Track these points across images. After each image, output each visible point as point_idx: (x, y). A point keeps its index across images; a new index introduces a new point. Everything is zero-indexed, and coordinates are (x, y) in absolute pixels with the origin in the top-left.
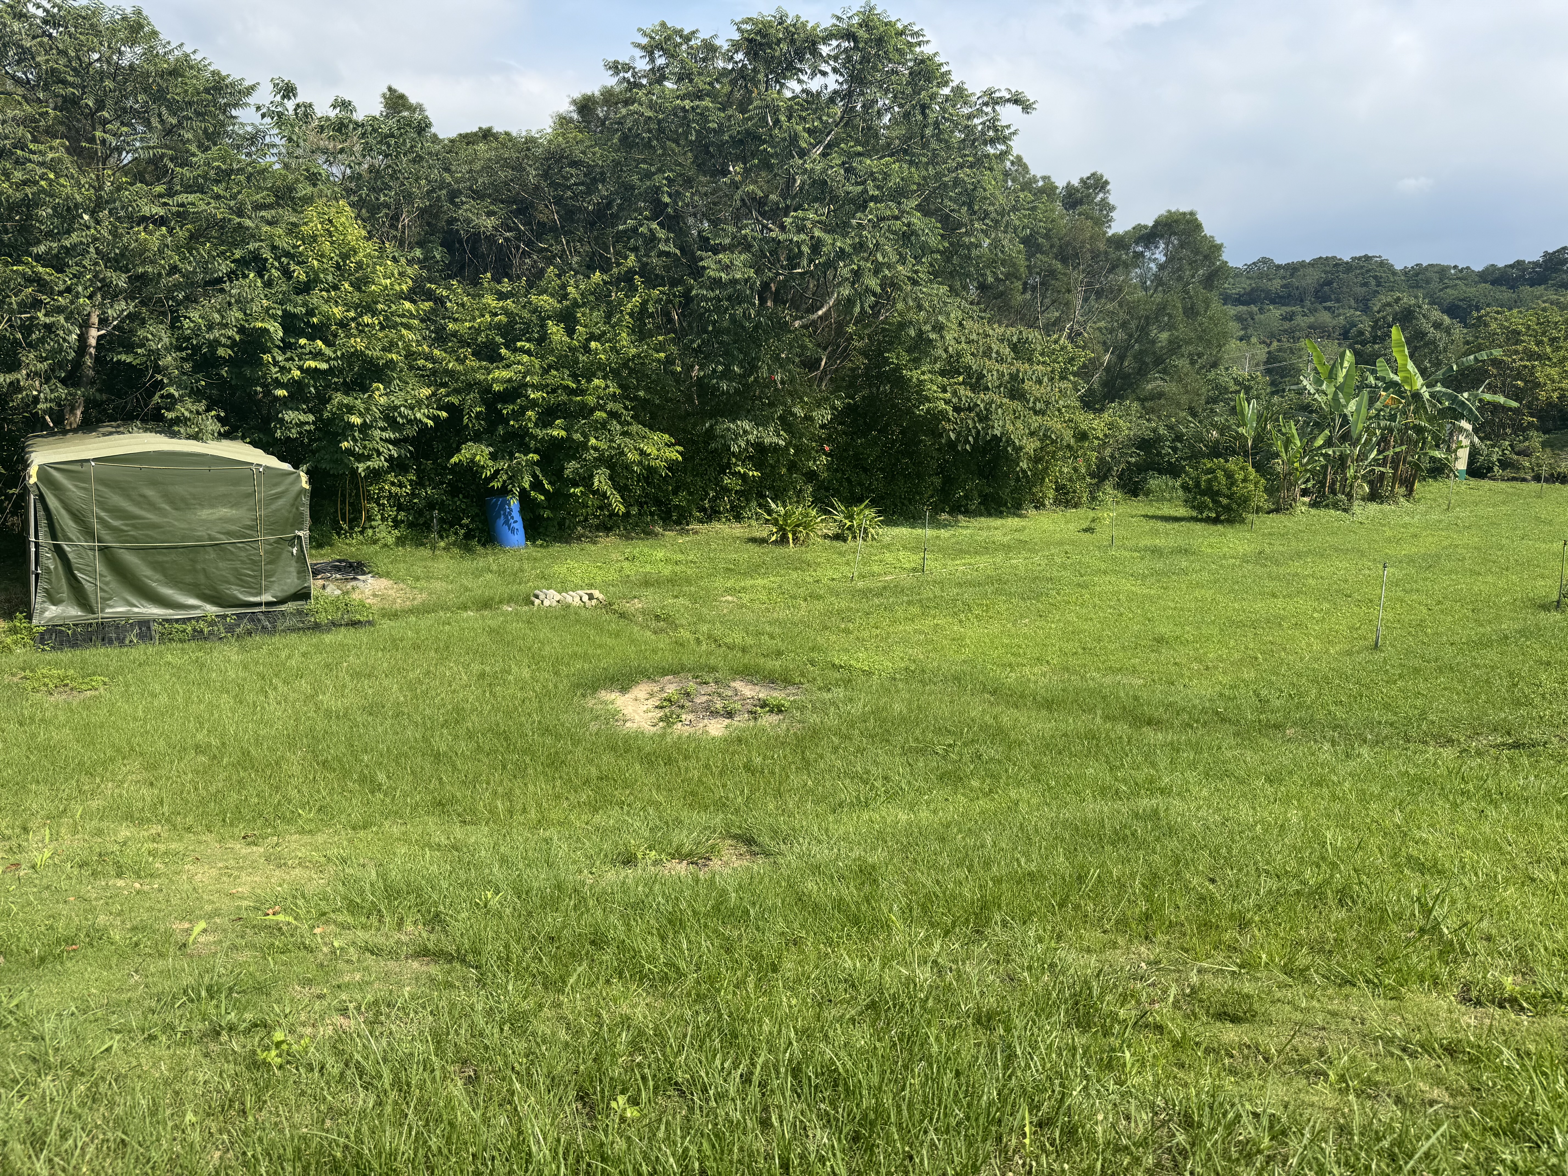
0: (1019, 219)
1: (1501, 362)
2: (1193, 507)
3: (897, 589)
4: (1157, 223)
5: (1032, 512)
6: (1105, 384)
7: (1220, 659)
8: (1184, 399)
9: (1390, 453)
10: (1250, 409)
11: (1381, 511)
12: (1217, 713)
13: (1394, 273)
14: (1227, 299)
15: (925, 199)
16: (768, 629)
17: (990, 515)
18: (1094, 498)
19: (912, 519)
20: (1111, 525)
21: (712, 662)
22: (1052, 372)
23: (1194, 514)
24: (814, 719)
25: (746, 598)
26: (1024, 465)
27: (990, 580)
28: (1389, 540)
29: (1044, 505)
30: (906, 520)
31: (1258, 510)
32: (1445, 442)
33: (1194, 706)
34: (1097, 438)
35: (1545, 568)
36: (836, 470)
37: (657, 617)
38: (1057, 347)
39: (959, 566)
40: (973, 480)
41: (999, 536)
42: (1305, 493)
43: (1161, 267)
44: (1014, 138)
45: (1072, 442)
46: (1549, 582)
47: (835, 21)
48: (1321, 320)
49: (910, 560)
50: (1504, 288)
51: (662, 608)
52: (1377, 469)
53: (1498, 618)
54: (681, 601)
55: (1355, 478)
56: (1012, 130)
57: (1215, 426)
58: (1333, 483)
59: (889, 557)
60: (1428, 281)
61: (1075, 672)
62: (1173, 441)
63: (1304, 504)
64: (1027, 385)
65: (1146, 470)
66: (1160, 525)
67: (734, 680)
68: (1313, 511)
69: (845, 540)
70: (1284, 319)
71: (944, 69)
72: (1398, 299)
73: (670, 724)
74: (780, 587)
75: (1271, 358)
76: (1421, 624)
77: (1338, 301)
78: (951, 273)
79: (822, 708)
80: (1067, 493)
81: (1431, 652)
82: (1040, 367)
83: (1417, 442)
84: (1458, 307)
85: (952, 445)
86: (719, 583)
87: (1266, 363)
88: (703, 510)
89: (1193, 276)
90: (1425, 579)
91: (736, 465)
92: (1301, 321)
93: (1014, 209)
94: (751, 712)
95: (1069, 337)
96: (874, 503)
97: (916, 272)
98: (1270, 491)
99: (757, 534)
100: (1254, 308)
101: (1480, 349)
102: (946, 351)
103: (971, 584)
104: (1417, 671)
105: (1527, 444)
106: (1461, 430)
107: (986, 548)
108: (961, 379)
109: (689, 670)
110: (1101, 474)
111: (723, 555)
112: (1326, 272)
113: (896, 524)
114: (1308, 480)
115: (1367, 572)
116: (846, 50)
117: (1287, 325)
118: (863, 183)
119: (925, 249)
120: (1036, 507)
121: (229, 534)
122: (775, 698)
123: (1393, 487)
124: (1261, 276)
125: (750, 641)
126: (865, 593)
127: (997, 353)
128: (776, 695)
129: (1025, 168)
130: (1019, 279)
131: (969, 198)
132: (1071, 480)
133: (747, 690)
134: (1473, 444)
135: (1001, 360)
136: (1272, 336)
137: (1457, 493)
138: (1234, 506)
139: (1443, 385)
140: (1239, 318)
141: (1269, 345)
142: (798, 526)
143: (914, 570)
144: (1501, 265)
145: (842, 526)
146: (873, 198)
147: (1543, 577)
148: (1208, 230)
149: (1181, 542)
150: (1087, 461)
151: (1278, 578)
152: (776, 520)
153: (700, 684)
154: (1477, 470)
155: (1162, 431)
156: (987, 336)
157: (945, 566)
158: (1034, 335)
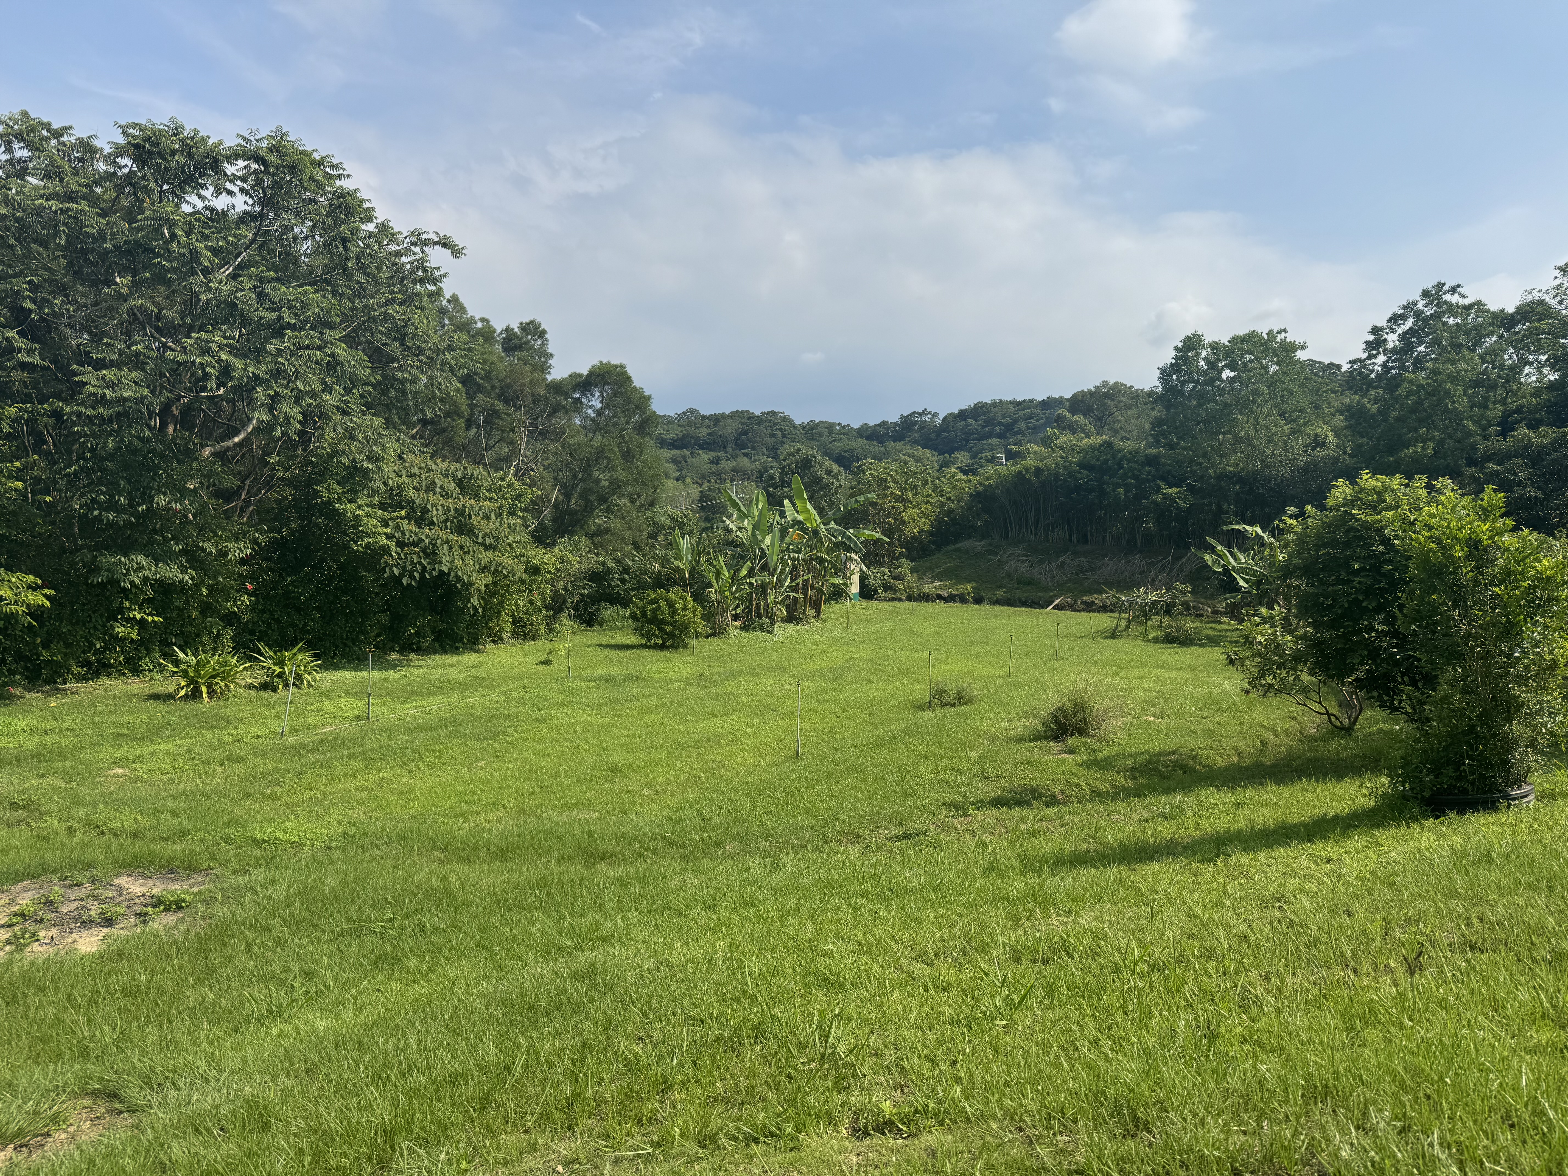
0: (455, 358)
1: (876, 503)
2: (642, 635)
3: (337, 742)
4: (591, 373)
5: (490, 646)
6: (555, 520)
7: (668, 782)
8: (628, 534)
9: (800, 580)
10: (685, 543)
11: (797, 631)
12: (665, 838)
13: (795, 427)
14: (663, 443)
15: (353, 330)
16: (170, 804)
17: (445, 652)
18: (551, 630)
19: (357, 661)
20: (566, 657)
21: (89, 855)
22: (500, 508)
23: (644, 641)
24: (222, 911)
25: (141, 769)
26: (475, 601)
27: (443, 723)
28: (804, 657)
29: (502, 639)
30: (349, 662)
31: (698, 635)
32: (840, 569)
33: (644, 834)
34: (549, 572)
35: (919, 674)
36: (263, 611)
37: (13, 805)
38: (503, 483)
39: (410, 710)
40: (424, 616)
41: (454, 674)
42: (736, 617)
43: (599, 413)
44: (445, 280)
45: (524, 576)
46: (923, 686)
47: (241, 141)
48: (741, 464)
49: (352, 706)
50: (875, 443)
51: (23, 792)
52: (792, 595)
53: (888, 719)
54: (51, 780)
55: (775, 603)
56: (442, 272)
57: (656, 558)
58: (758, 608)
59: (328, 705)
60: (820, 435)
61: (532, 814)
62: (621, 573)
63: (736, 627)
64: (475, 520)
65: (599, 601)
66: (613, 653)
67: (118, 875)
68: (744, 634)
69: (275, 690)
70: (712, 462)
71: (367, 205)
72: (799, 450)
73: (20, 948)
74: (189, 751)
75: (703, 497)
76: (832, 731)
77: (753, 448)
78: (387, 406)
79: (233, 896)
80: (524, 626)
81: (839, 757)
82: (487, 503)
83: (820, 571)
84: (844, 457)
85: (398, 580)
86: (107, 752)
87: (700, 501)
88: (87, 664)
89: (628, 423)
90: (833, 690)
91: (130, 609)
92: (726, 465)
93: (450, 348)
94: (138, 915)
95: (516, 474)
96: (310, 645)
97: (346, 402)
98: (708, 617)
99: (161, 689)
100: (686, 452)
101: (860, 493)
102: (385, 484)
103: (423, 728)
104: (830, 774)
105: (900, 570)
106: (851, 559)
107: (440, 688)
108: (403, 513)
109: (55, 871)
110: (556, 606)
111: (113, 718)
112: (742, 424)
113: (337, 667)
114: (738, 606)
115: (788, 687)
116: (255, 172)
117: (714, 468)
118: (278, 309)
119: (354, 382)
120: (494, 641)
122: (173, 893)
123: (805, 610)
124: (690, 424)
125: (145, 822)
126: (298, 750)
127: (442, 487)
128: (176, 888)
129: (463, 310)
130: (460, 416)
131: (400, 334)
132: (527, 613)
133: (136, 887)
134: (861, 570)
135: (446, 495)
136: (703, 477)
137: (854, 613)
138: (677, 633)
139: (836, 523)
140: (674, 461)
141: (701, 485)
142: (214, 677)
143: (358, 718)
144: (872, 424)
145: (270, 674)
146: (289, 326)
147: (918, 681)
148: (637, 382)
149: (633, 669)
150: (542, 594)
151: (716, 698)
152: (185, 672)
153: (70, 886)
154: (867, 593)
155: (611, 564)
156: (430, 470)
157: (394, 711)
158: (478, 471)
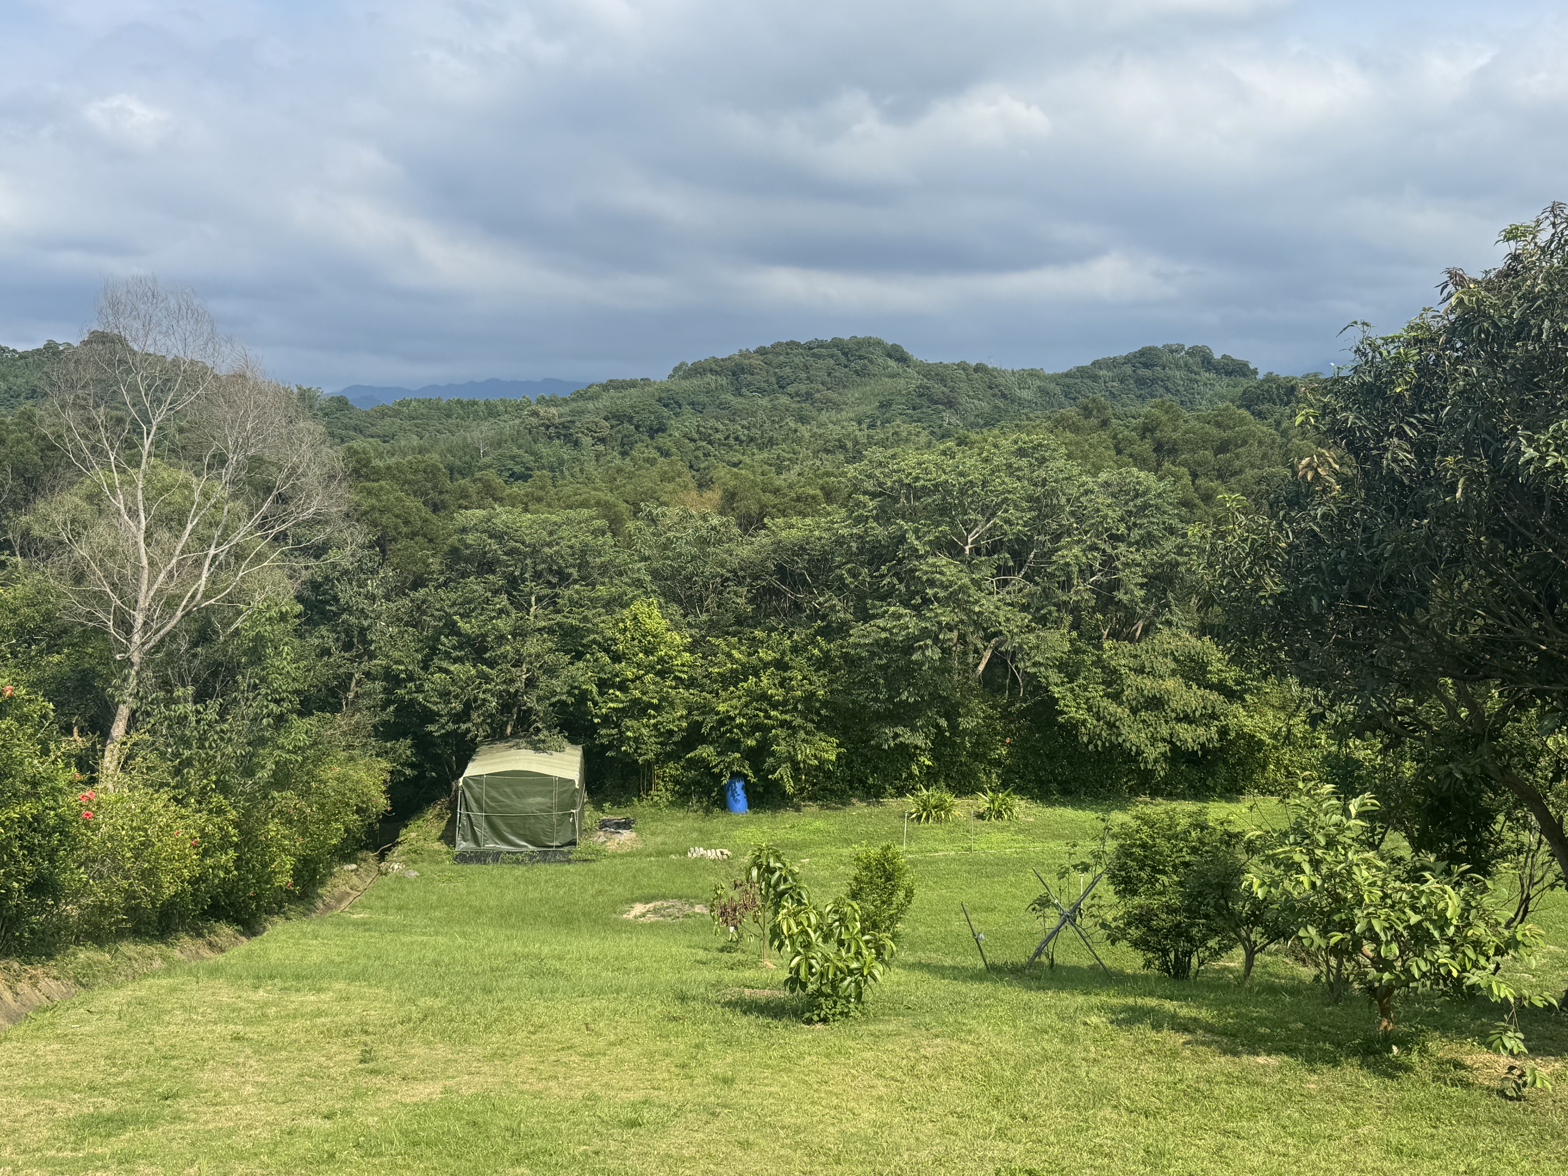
121: (541, 810)
